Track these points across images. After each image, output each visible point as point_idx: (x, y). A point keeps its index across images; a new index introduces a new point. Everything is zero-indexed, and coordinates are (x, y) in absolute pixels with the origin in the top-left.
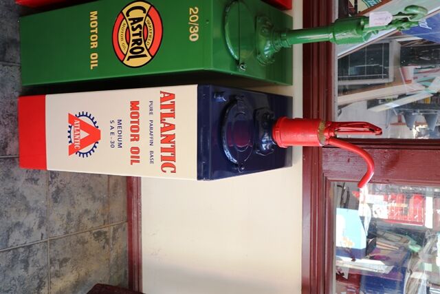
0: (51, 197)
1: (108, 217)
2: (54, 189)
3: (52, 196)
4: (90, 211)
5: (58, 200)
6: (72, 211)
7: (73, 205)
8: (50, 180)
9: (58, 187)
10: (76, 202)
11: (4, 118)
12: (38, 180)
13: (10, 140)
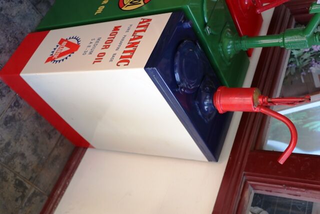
0: (4, 117)
1: (36, 177)
2: (11, 114)
3: (6, 118)
4: (25, 158)
5: (8, 125)
6: (13, 143)
7: (17, 140)
8: (13, 105)
9: (14, 115)
10: (20, 140)
11: (10, 36)
12: (4, 96)
13: (5, 52)
